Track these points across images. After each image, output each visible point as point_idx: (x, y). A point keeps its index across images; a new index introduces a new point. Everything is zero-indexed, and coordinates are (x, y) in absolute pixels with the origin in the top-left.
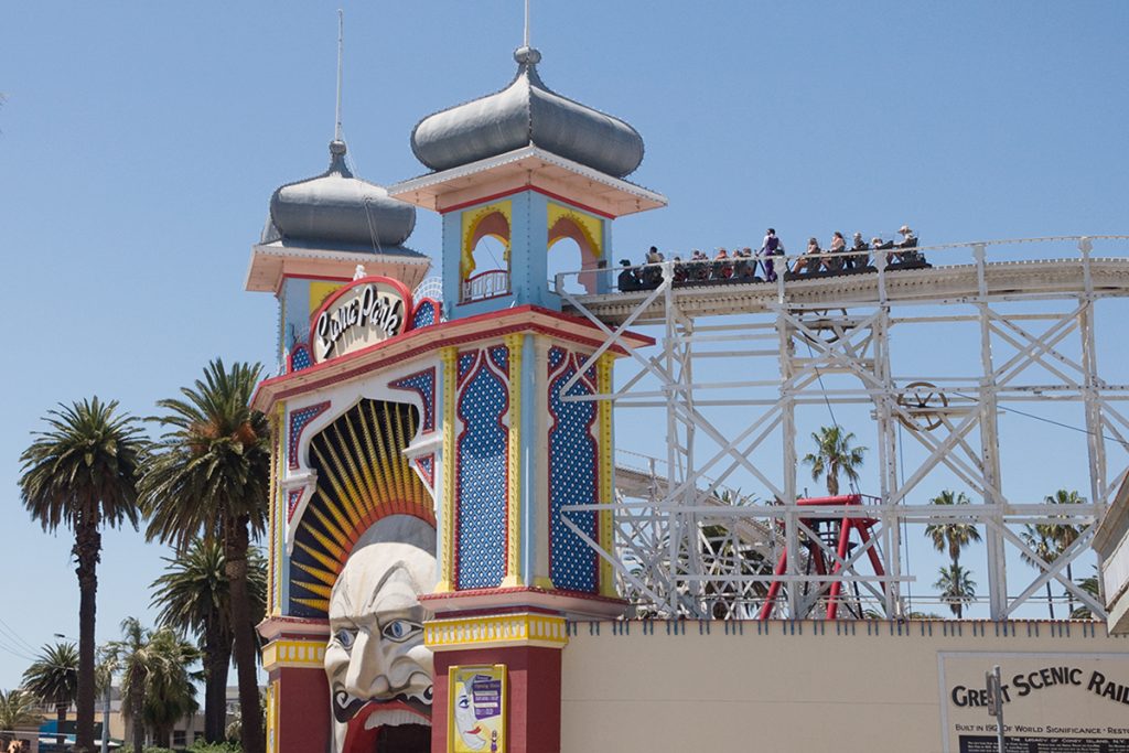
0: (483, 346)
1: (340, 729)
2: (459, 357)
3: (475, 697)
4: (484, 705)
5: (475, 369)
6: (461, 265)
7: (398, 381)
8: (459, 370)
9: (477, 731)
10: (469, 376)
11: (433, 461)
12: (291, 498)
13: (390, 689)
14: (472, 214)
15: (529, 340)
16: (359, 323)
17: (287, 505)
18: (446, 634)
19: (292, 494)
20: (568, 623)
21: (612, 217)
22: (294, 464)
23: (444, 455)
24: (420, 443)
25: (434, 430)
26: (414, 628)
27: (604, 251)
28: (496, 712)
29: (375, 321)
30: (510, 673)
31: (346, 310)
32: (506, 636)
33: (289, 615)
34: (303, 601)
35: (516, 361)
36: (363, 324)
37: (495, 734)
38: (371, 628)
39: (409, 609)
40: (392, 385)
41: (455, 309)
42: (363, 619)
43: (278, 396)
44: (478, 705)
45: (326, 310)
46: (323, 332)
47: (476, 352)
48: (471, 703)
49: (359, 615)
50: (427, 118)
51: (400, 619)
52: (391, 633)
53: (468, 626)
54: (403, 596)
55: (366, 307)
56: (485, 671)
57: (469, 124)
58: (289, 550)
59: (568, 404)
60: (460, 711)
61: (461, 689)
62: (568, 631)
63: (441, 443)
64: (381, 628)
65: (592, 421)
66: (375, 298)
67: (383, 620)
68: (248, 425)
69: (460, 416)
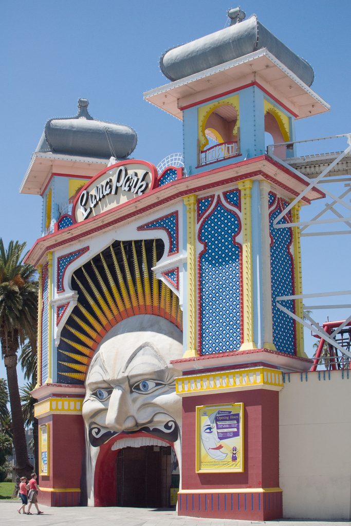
0: (218, 192)
1: (94, 452)
2: (199, 201)
3: (217, 425)
4: (225, 430)
5: (212, 208)
6: (199, 141)
7: (146, 225)
8: (199, 210)
9: (220, 447)
10: (207, 214)
11: (178, 272)
12: (58, 310)
13: (137, 424)
14: (205, 109)
15: (256, 184)
16: (113, 192)
17: (56, 315)
18: (193, 385)
19: (59, 308)
20: (283, 374)
21: (296, 116)
22: (60, 288)
23: (189, 266)
24: (166, 262)
25: (178, 252)
26: (157, 385)
27: (291, 137)
28: (236, 434)
29: (127, 189)
30: (247, 408)
31: (102, 186)
32: (244, 383)
33: (58, 383)
34: (66, 374)
35: (248, 198)
36: (116, 193)
37: (235, 449)
38: (123, 386)
39: (155, 372)
40: (140, 228)
41: (194, 170)
42: (118, 380)
43: (49, 248)
44: (220, 431)
45: (85, 189)
46: (83, 204)
47: (213, 197)
48: (215, 430)
49: (115, 378)
50: (170, 49)
51: (147, 379)
52: (139, 389)
53: (212, 378)
54: (149, 364)
55: (118, 181)
56: (226, 408)
57: (207, 46)
58: (57, 343)
59: (279, 230)
60: (205, 436)
61: (205, 421)
62: (284, 379)
63: (186, 259)
64: (131, 386)
65: (290, 243)
66: (126, 174)
67: (133, 381)
68: (19, 276)
69: (200, 239)
